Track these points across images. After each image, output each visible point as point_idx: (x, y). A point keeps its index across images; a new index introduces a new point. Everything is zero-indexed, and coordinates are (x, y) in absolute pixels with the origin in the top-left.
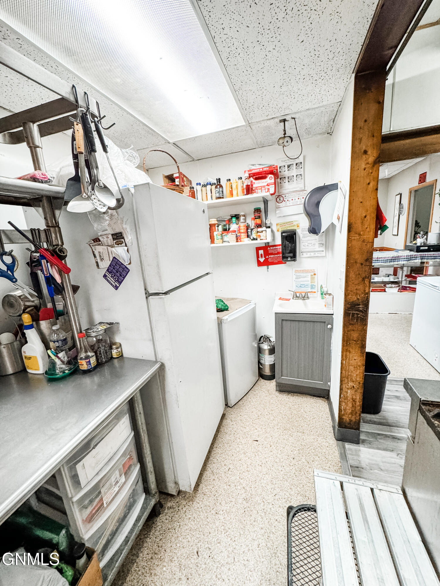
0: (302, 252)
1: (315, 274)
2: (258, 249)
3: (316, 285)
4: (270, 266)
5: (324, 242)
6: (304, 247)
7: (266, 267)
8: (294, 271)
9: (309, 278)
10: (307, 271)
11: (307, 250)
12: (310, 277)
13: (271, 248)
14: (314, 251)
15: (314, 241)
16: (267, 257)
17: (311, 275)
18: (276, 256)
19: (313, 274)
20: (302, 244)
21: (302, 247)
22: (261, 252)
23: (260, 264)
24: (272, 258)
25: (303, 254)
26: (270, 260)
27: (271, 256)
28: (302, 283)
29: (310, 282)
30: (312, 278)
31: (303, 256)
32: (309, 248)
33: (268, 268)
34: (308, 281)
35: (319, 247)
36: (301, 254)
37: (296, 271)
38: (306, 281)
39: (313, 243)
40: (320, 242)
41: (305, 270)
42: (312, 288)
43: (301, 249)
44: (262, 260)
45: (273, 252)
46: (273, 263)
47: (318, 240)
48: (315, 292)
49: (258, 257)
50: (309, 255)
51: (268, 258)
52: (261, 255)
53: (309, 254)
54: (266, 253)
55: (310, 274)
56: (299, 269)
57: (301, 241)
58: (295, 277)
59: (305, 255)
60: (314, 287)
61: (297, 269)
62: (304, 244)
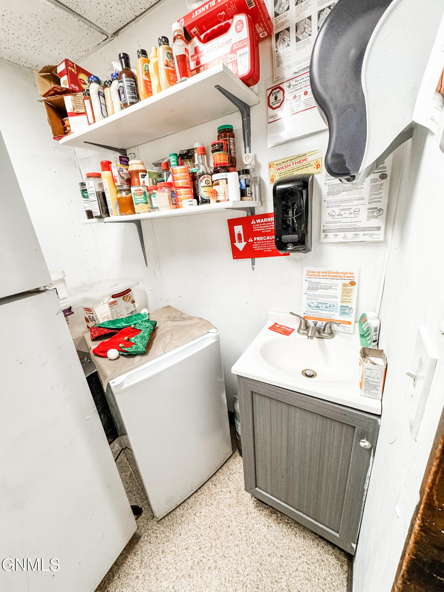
0: (324, 231)
1: (353, 283)
2: (232, 223)
3: (354, 308)
4: (258, 260)
5: (383, 205)
6: (330, 219)
7: (249, 261)
8: (305, 272)
9: (338, 292)
10: (335, 275)
11: (338, 226)
12: (340, 288)
13: (258, 221)
14: (355, 229)
15: (356, 202)
16: (251, 240)
17: (344, 285)
18: (268, 238)
19: (348, 282)
20: (326, 211)
21: (326, 218)
22: (239, 229)
23: (237, 254)
24: (261, 243)
25: (326, 236)
26: (256, 247)
27: (258, 239)
28: (321, 300)
29: (339, 300)
30: (346, 292)
31: (326, 240)
32: (343, 220)
33: (253, 264)
34: (336, 297)
35: (369, 217)
36: (323, 235)
37: (310, 274)
38: (331, 297)
39: (354, 208)
40: (373, 205)
41: (330, 272)
42: (343, 313)
43: (323, 224)
44: (241, 246)
45: (262, 229)
46: (262, 254)
47: (366, 201)
48: (349, 323)
49: (233, 240)
50: (340, 237)
51: (253, 243)
52: (239, 235)
53: (341, 235)
54: (249, 233)
55: (340, 282)
56: (316, 269)
57: (324, 204)
58: (306, 285)
59: (331, 237)
60: (347, 311)
61: (312, 269)
62: (329, 210)
